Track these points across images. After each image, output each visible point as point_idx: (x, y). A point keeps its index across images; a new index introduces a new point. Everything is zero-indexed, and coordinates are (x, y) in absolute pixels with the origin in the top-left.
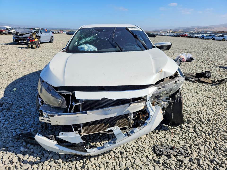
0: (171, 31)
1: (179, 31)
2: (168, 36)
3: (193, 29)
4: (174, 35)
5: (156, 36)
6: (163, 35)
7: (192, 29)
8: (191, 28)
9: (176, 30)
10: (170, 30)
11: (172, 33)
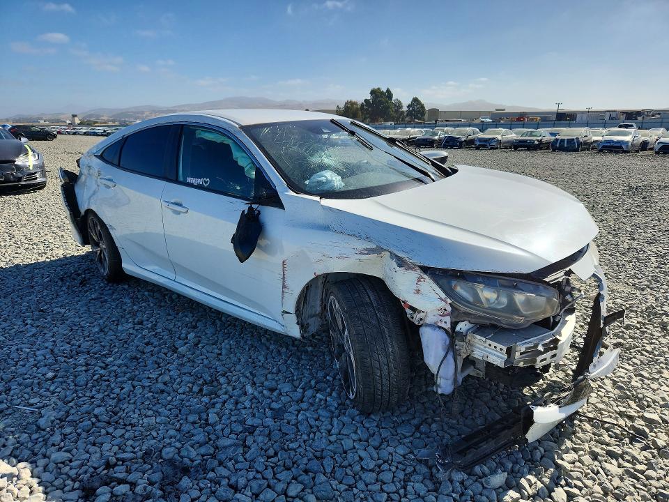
0: (77, 121)
1: (103, 118)
2: (85, 134)
3: (140, 115)
4: (105, 131)
5: (55, 136)
6: (69, 133)
7: (138, 113)
8: (133, 110)
9: (91, 116)
10: (74, 116)
11: (81, 124)
